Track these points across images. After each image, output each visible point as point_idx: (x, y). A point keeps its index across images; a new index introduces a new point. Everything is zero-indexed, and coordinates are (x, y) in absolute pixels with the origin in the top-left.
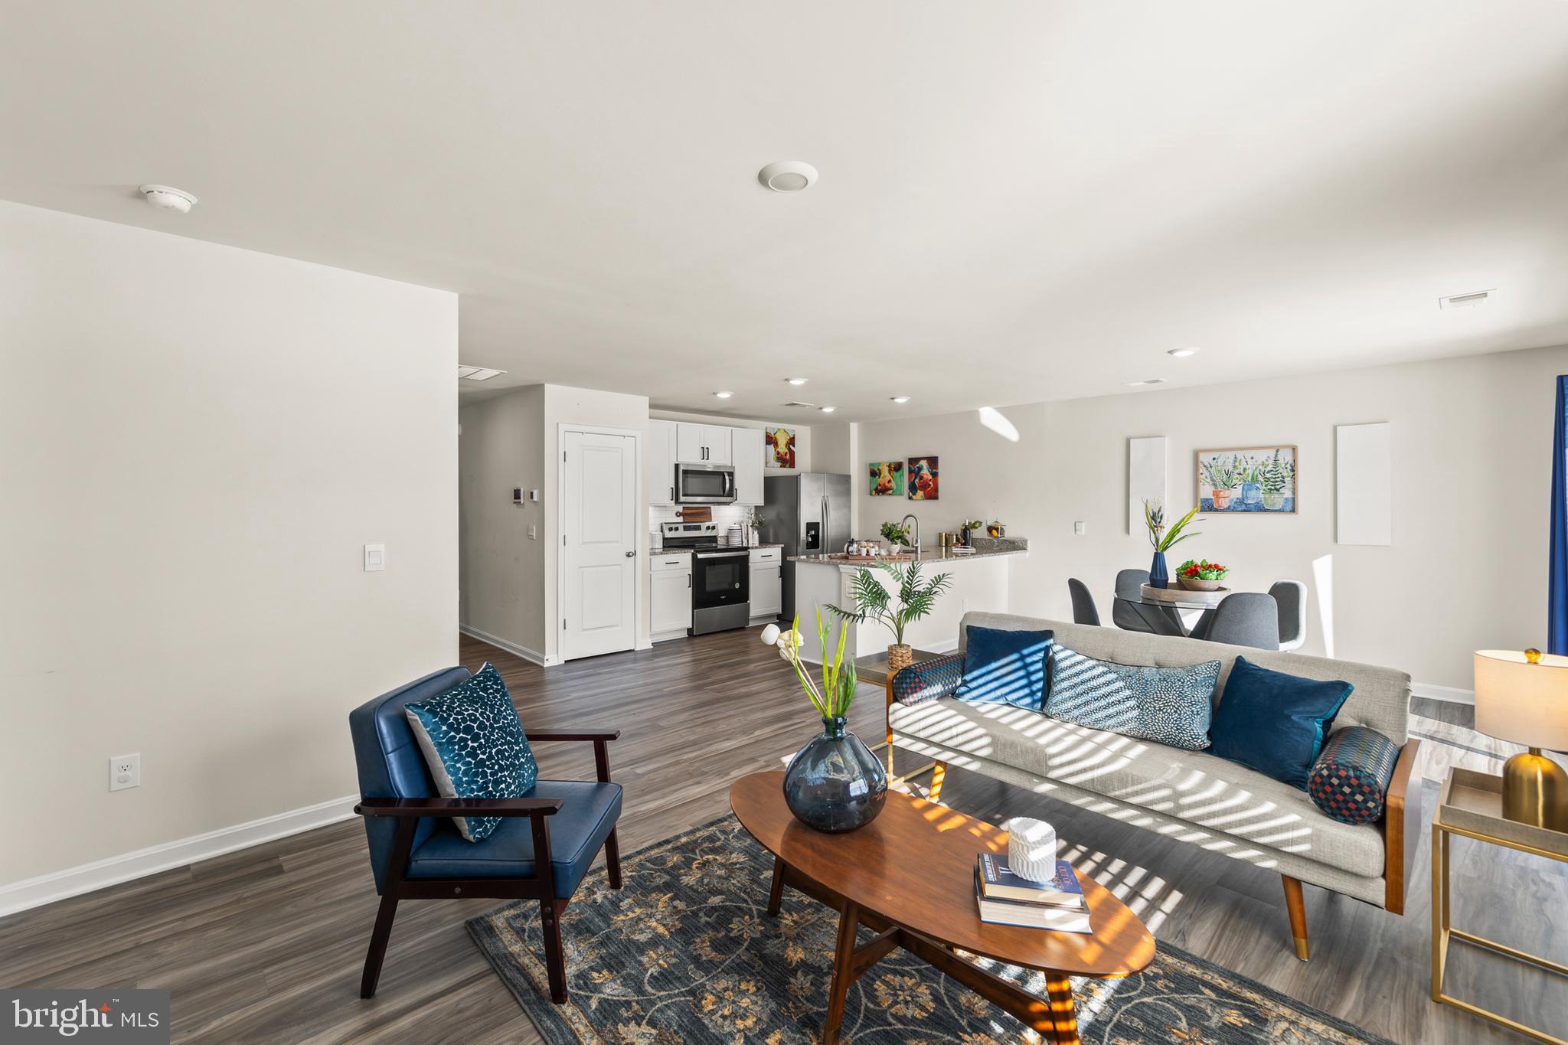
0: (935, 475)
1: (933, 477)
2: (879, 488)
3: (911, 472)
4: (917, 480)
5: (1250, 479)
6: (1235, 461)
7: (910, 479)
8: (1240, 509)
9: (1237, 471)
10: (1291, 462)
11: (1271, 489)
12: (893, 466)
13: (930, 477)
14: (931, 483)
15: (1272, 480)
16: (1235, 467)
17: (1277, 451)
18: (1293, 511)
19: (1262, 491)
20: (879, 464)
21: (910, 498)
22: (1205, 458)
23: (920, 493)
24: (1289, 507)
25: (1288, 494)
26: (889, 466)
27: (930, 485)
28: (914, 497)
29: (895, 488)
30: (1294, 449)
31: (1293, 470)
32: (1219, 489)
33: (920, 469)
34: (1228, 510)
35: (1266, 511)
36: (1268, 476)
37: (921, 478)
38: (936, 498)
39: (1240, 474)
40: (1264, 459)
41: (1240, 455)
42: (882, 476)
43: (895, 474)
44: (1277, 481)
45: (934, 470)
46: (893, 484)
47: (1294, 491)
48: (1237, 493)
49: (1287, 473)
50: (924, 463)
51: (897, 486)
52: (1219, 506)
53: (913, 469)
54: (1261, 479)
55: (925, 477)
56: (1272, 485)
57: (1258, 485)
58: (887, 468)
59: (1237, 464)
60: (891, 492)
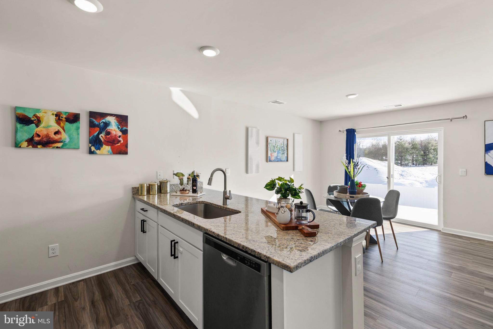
0: (125, 132)
1: (123, 134)
2: (37, 139)
3: (92, 125)
4: (101, 135)
5: (279, 149)
6: (276, 142)
7: (90, 133)
8: (277, 160)
9: (276, 146)
10: (286, 144)
11: (283, 153)
12: (64, 116)
13: (120, 134)
14: (120, 139)
15: (283, 150)
16: (275, 144)
17: (284, 140)
18: (287, 161)
19: (281, 154)
20: (38, 110)
21: (91, 152)
22: (269, 139)
23: (106, 149)
24: (286, 160)
25: (286, 155)
26: (58, 115)
27: (120, 141)
28: (98, 152)
29: (67, 140)
30: (287, 140)
31: (287, 147)
32: (272, 153)
33: (107, 124)
34: (274, 161)
35: (282, 161)
36: (282, 148)
37: (108, 133)
38: (126, 153)
39: (277, 147)
40: (281, 142)
41: (277, 139)
42: (42, 125)
43: (67, 125)
44: (284, 151)
45: (124, 128)
46: (64, 136)
47: (287, 155)
48: (275, 154)
49: (286, 148)
50: (112, 120)
51: (71, 139)
52: (272, 159)
53: (96, 123)
54: (281, 149)
55: (114, 133)
56: (283, 152)
57: (280, 152)
58: (54, 117)
59: (276, 143)
60: (60, 145)
